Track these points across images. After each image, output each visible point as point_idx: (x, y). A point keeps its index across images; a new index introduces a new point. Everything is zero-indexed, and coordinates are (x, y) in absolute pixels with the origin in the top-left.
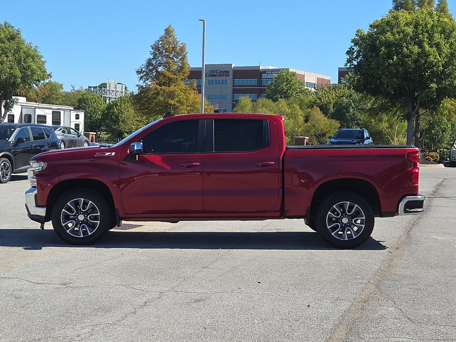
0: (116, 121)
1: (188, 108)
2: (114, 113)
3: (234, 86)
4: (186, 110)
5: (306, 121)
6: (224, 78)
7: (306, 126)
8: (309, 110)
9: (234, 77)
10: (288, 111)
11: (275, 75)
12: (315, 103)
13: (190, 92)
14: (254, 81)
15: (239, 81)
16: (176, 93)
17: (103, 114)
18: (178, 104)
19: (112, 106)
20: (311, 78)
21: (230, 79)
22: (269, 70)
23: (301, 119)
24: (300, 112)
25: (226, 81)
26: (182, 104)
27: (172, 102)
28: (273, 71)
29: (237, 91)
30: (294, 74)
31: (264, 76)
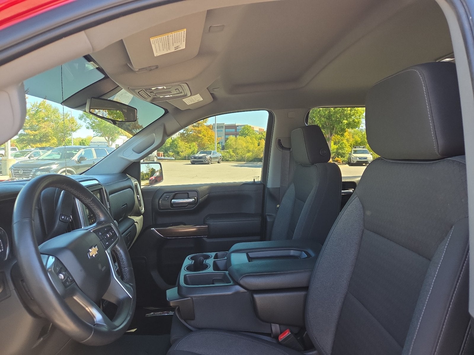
0: (176, 147)
1: (208, 138)
2: (175, 144)
3: (225, 132)
4: (208, 139)
5: (259, 145)
6: (221, 129)
7: (259, 148)
8: (260, 141)
9: (225, 129)
10: (251, 141)
11: (243, 127)
12: (262, 137)
13: (209, 130)
14: (233, 130)
15: (228, 130)
16: (202, 131)
17: (171, 144)
18: (203, 136)
19: (174, 141)
20: (256, 129)
21: (224, 129)
22: (240, 125)
23: (257, 145)
24: (256, 142)
25: (222, 130)
26: (205, 136)
27: (200, 135)
28: (241, 126)
29: (227, 134)
30: (250, 127)
31: (237, 128)
